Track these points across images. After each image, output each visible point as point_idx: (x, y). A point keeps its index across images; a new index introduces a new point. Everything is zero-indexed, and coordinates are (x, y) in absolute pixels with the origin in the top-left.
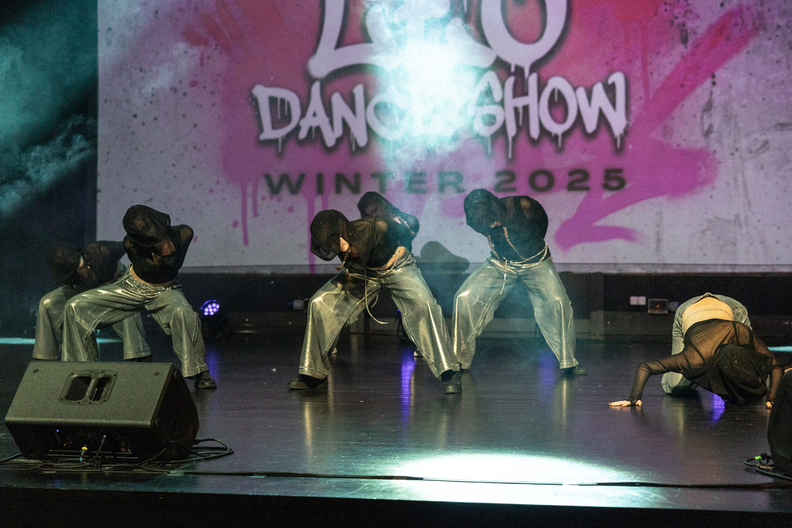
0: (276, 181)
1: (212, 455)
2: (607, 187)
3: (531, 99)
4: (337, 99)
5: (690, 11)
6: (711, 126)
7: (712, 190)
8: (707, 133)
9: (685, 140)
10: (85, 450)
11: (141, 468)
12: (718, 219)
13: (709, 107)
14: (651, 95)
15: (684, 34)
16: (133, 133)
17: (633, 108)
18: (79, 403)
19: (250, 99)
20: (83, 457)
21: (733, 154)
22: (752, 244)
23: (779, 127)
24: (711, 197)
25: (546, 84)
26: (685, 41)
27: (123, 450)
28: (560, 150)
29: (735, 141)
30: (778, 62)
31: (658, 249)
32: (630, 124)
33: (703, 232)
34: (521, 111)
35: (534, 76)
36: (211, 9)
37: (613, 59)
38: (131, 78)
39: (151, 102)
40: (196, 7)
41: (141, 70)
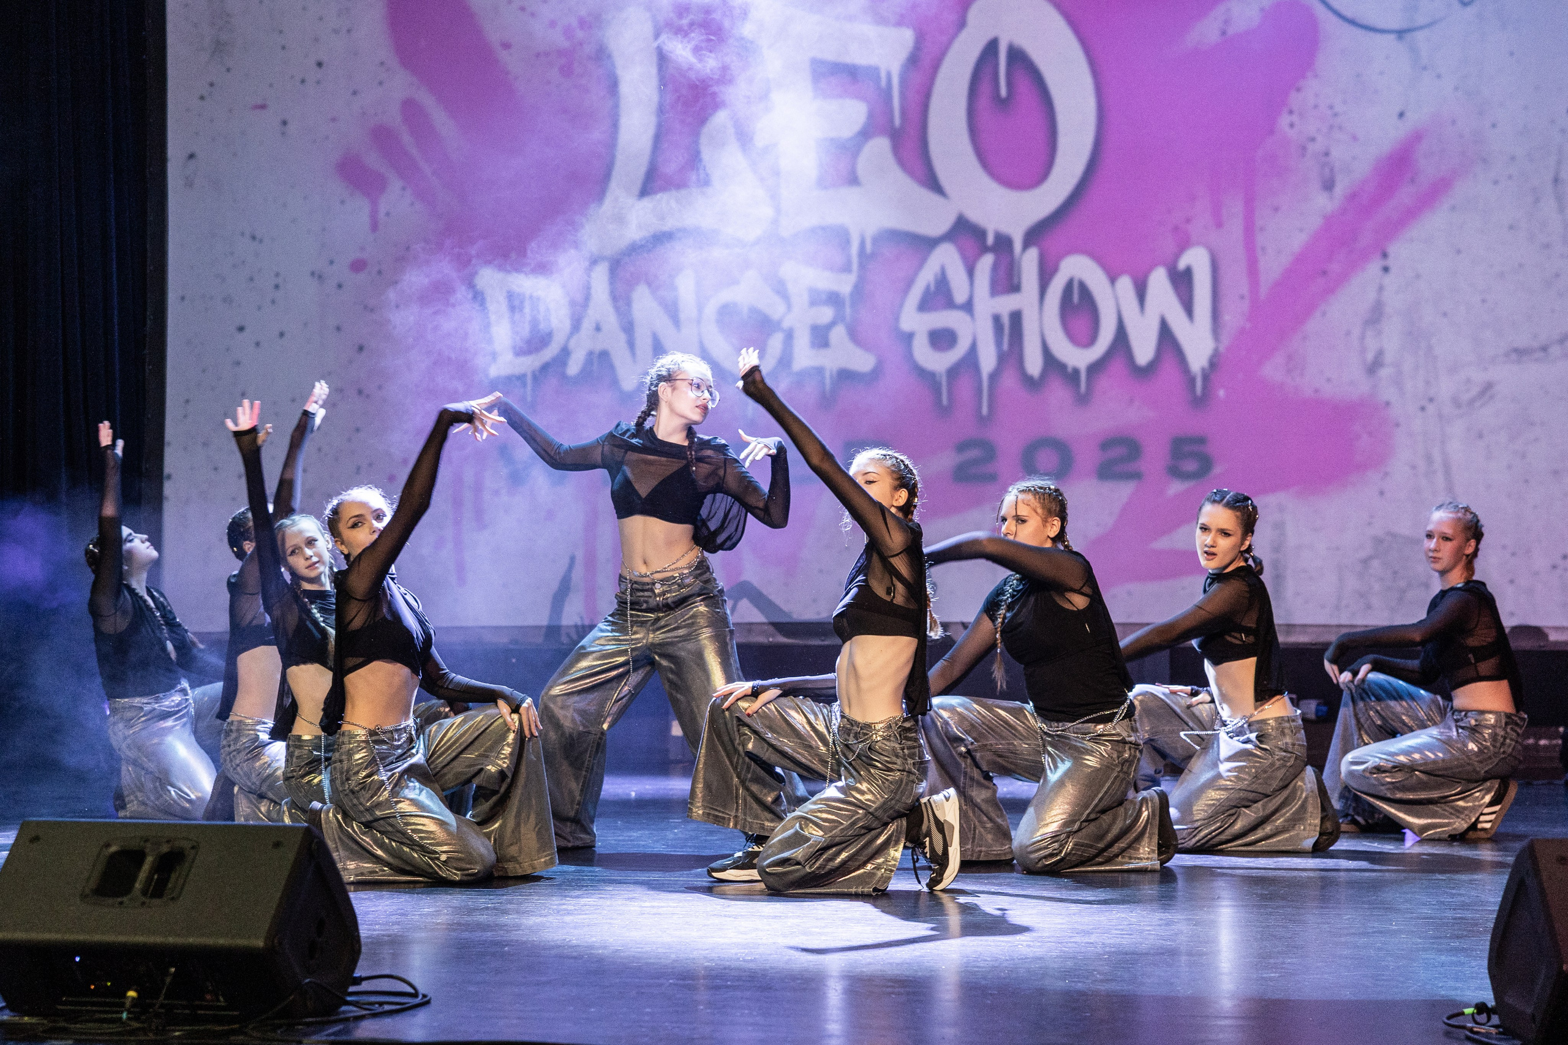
0: (521, 459)
1: (387, 1007)
2: (1175, 472)
3: (1026, 299)
4: (642, 298)
5: (1340, 128)
6: (1380, 353)
7: (1383, 479)
8: (1373, 367)
9: (1329, 380)
10: (133, 998)
11: (245, 1034)
12: (1394, 536)
13: (1376, 316)
14: (1264, 291)
15: (1327, 170)
16: (238, 363)
17: (1227, 318)
18: (121, 903)
19: (470, 294)
20: (129, 1012)
21: (1423, 409)
23: (1514, 356)
24: (1382, 493)
25: (1055, 270)
26: (1328, 185)
27: (208, 997)
28: (1083, 400)
29: (1427, 383)
30: (1511, 227)
32: (1222, 349)
33: (1366, 562)
34: (1006, 321)
35: (1033, 254)
36: (393, 116)
37: (1188, 221)
38: (232, 254)
39: (273, 302)
40: (364, 113)
41: (254, 238)
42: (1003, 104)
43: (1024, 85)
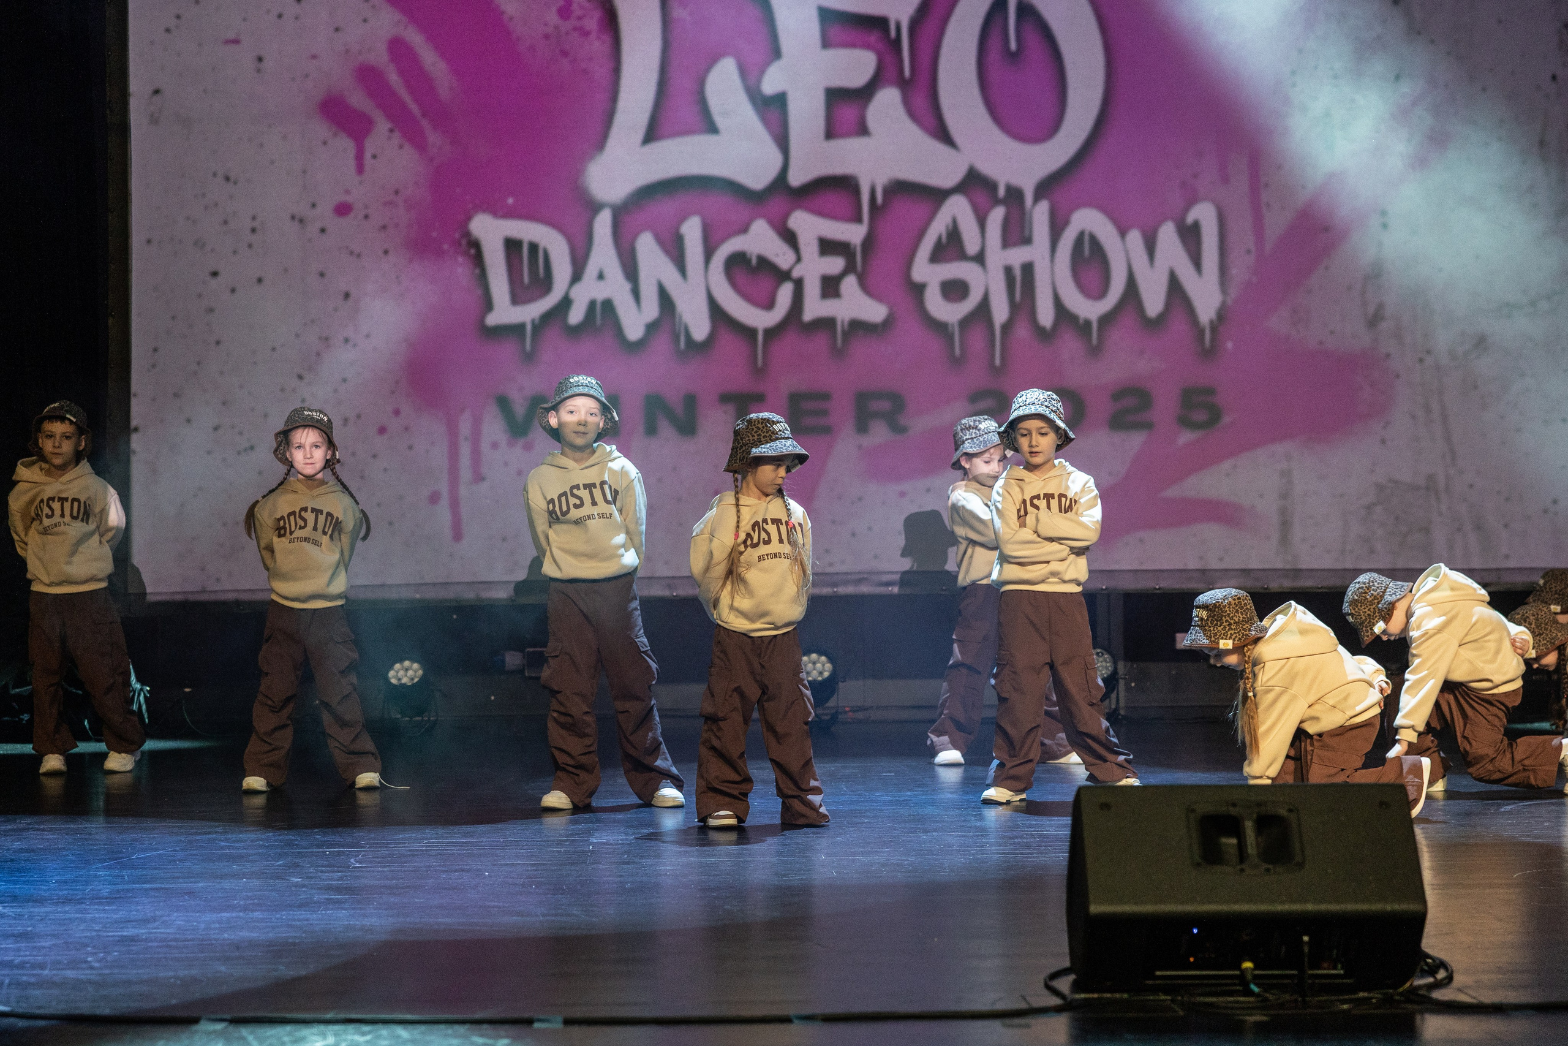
0: (520, 409)
2: (1185, 422)
3: (1037, 252)
4: (646, 246)
6: (1380, 306)
7: (1384, 428)
8: (1374, 321)
9: (1332, 332)
12: (1396, 482)
13: (1374, 271)
14: (1269, 246)
16: (211, 310)
17: (1234, 271)
19: (464, 242)
21: (1421, 360)
22: (1459, 530)
23: (1504, 310)
24: (1383, 442)
25: (1066, 223)
28: (1095, 351)
29: (1425, 336)
31: (1285, 539)
32: (1229, 302)
33: (1369, 508)
34: (1018, 273)
35: (1043, 207)
36: (379, 56)
37: (1195, 176)
38: (204, 195)
39: (250, 246)
40: (347, 51)
41: (227, 179)
42: (1013, 57)
43: (1033, 39)
